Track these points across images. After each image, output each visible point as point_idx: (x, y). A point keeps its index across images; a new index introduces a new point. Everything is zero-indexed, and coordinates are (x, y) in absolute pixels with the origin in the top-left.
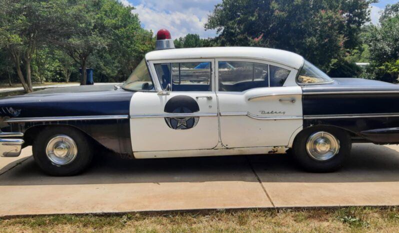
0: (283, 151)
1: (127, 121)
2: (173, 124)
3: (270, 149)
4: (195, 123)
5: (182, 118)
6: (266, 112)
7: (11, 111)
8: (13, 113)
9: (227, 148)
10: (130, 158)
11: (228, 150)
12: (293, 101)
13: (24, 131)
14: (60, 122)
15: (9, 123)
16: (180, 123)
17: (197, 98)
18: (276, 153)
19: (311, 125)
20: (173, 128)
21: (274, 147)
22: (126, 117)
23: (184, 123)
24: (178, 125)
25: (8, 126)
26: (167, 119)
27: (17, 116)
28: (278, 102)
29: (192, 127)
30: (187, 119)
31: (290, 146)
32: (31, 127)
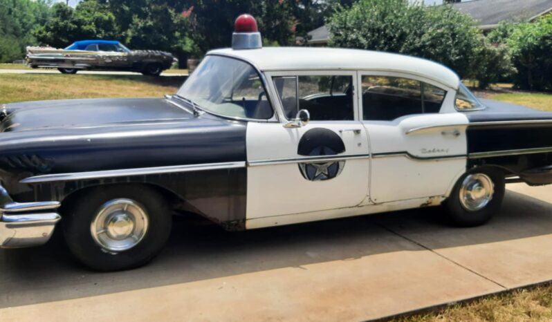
0: (437, 202)
1: (243, 171)
2: (310, 172)
3: (424, 201)
4: (339, 170)
5: (321, 164)
6: (428, 150)
7: (34, 163)
8: (41, 165)
9: (375, 204)
10: (239, 229)
11: (375, 206)
12: (457, 134)
13: (62, 198)
14: (132, 177)
15: (30, 185)
16: (320, 170)
17: (341, 132)
18: (430, 205)
19: (475, 166)
20: (310, 179)
21: (430, 197)
22: (241, 164)
23: (325, 171)
24: (317, 175)
25: (29, 189)
26: (301, 166)
27: (49, 170)
28: (441, 136)
29: (334, 176)
30: (329, 164)
31: (448, 195)
32: (77, 189)
